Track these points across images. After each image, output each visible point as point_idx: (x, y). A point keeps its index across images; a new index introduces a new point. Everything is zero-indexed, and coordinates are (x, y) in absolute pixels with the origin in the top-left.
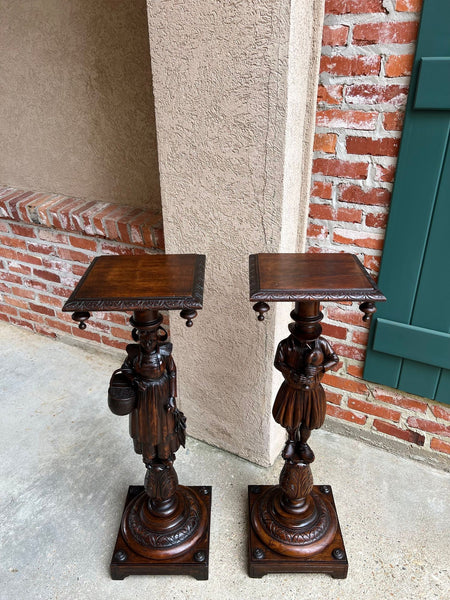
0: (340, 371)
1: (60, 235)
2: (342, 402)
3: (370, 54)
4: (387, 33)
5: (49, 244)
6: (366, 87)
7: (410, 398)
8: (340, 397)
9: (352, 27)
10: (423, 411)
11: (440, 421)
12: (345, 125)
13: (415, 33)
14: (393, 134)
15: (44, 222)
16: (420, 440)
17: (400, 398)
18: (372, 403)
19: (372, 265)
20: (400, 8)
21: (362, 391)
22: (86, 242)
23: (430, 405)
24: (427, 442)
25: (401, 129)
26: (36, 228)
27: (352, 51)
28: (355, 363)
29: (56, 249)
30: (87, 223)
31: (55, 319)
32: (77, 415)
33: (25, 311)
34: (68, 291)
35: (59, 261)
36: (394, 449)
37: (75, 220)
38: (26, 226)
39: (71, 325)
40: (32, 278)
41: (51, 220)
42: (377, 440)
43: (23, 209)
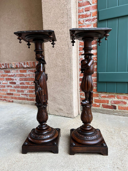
1: (17, 70)
3: (88, 13)
4: (91, 8)
5: (14, 74)
6: (88, 19)
7: (110, 95)
9: (84, 8)
10: (114, 98)
11: (119, 100)
13: (97, 7)
15: (13, 67)
16: (115, 108)
17: (108, 95)
18: (101, 99)
19: (95, 59)
20: (93, 3)
21: (98, 96)
22: (24, 70)
23: (116, 95)
24: (117, 108)
25: (97, 26)
26: (11, 70)
27: (85, 13)
28: (95, 88)
29: (16, 75)
30: (25, 64)
31: (13, 96)
32: (19, 113)
33: (5, 96)
34: (18, 86)
35: (16, 78)
36: (108, 113)
37: (22, 64)
38: (8, 70)
39: (18, 97)
40: (8, 85)
41: (15, 66)
42: (104, 111)
43: (8, 64)
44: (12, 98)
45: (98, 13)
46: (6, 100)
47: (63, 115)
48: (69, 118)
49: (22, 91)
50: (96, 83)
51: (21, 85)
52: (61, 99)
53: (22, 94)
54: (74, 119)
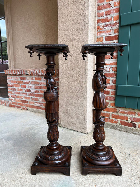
0: (108, 105)
1: (32, 78)
2: (110, 116)
3: (109, 17)
4: (113, 11)
5: (29, 81)
6: (109, 24)
7: (130, 111)
8: (109, 114)
9: (105, 12)
10: (135, 115)
12: (104, 34)
13: (119, 10)
14: (117, 34)
15: (28, 74)
16: (134, 126)
17: (127, 111)
18: (119, 115)
19: (115, 70)
20: (115, 6)
21: (115, 111)
22: (39, 78)
23: (136, 112)
24: (137, 126)
25: (118, 32)
26: (26, 77)
27: (105, 17)
28: (112, 102)
29: (31, 82)
31: (28, 104)
32: (31, 123)
33: (20, 103)
34: (33, 94)
35: (31, 85)
36: (127, 131)
37: (37, 72)
38: (23, 77)
39: (32, 105)
40: (23, 92)
41: (30, 73)
42: (122, 128)
43: (24, 71)
44: (27, 106)
45: (120, 17)
46: (20, 107)
47: (76, 130)
48: (82, 134)
49: (37, 100)
50: (114, 96)
51: (35, 93)
52: (74, 112)
53: (36, 103)
54: (87, 135)
